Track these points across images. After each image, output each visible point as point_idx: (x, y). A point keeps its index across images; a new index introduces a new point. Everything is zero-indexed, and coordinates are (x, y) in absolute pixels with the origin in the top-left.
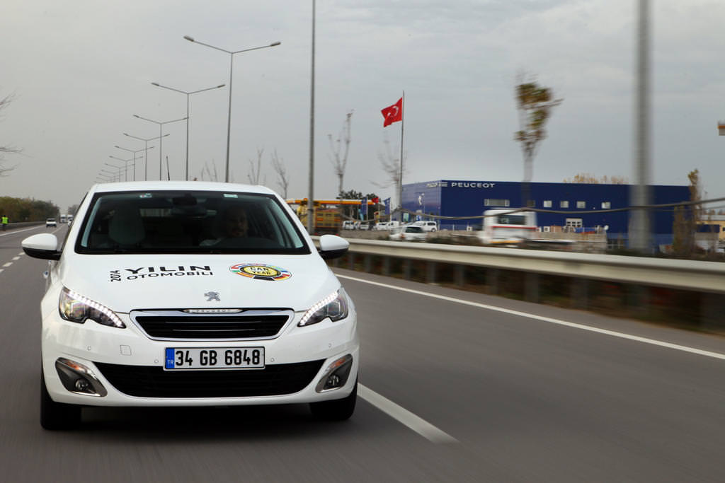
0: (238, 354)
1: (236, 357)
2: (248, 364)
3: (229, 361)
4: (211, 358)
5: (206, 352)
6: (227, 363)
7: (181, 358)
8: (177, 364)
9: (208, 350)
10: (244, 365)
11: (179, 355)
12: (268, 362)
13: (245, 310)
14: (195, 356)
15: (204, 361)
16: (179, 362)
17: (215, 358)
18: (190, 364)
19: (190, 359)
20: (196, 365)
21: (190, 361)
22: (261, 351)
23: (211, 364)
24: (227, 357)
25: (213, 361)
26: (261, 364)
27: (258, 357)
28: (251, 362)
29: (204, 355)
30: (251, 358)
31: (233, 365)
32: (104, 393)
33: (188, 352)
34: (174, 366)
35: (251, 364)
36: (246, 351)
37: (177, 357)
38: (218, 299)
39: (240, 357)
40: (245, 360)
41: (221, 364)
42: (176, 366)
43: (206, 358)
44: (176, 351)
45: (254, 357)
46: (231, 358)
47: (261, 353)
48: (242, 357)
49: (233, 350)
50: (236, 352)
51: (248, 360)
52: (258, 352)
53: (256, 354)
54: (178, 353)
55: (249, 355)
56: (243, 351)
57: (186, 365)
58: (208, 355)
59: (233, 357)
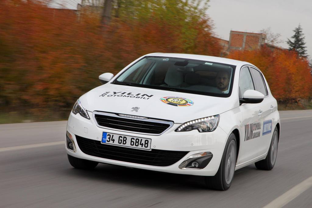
0: (137, 141)
1: (136, 142)
2: (142, 146)
3: (132, 143)
4: (124, 140)
5: (122, 137)
6: (131, 145)
7: (109, 138)
8: (107, 141)
9: (123, 136)
10: (140, 147)
11: (109, 137)
12: (152, 148)
14: (116, 138)
15: (120, 142)
16: (108, 140)
17: (125, 141)
18: (113, 142)
19: (114, 139)
20: (116, 143)
21: (114, 140)
23: (123, 144)
24: (131, 141)
25: (125, 142)
26: (148, 148)
27: (147, 144)
28: (143, 146)
29: (121, 138)
30: (144, 144)
31: (134, 146)
32: (75, 151)
33: (113, 136)
34: (105, 141)
35: (143, 147)
36: (141, 140)
37: (108, 137)
39: (138, 142)
40: (140, 144)
41: (128, 145)
42: (107, 142)
43: (121, 140)
44: (108, 134)
46: (133, 142)
47: (149, 142)
48: (139, 143)
49: (135, 138)
50: (136, 139)
51: (142, 145)
53: (147, 142)
54: (108, 135)
55: (143, 142)
56: (140, 139)
57: (111, 142)
58: (122, 139)
59: (135, 142)
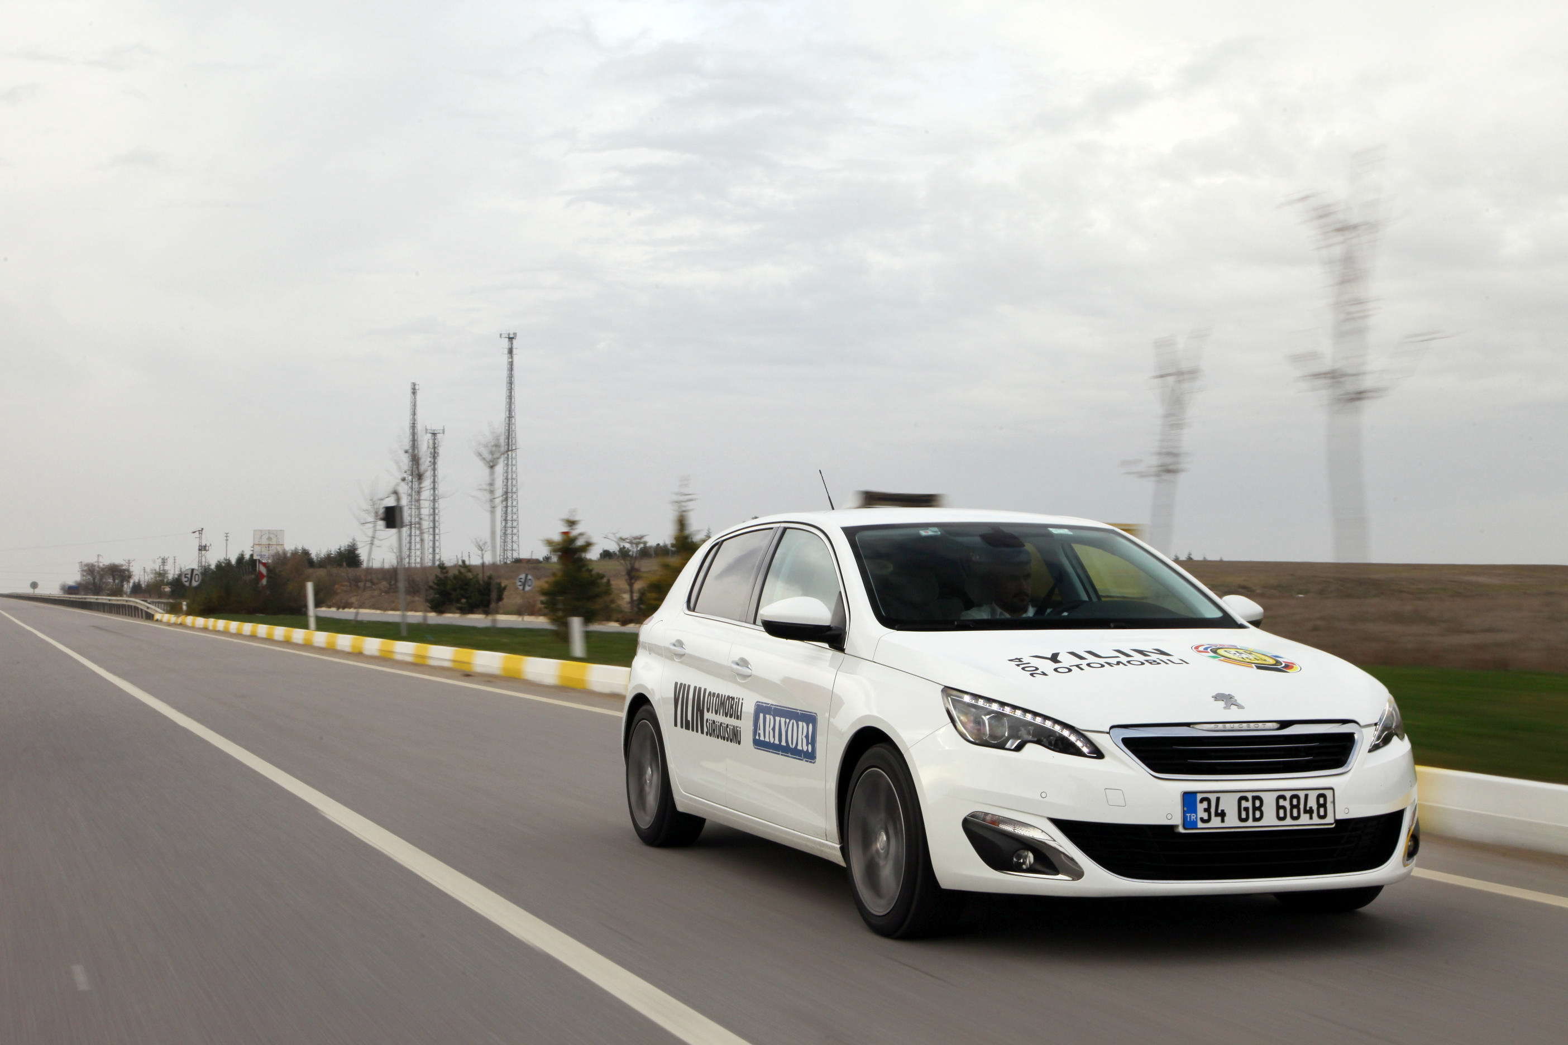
0: (1295, 802)
1: (1292, 807)
2: (1311, 818)
3: (1281, 813)
4: (1255, 809)
5: (1246, 799)
6: (1280, 818)
7: (1207, 810)
8: (1203, 820)
9: (1250, 795)
10: (1304, 819)
11: (1205, 805)
12: (1340, 816)
13: (1285, 724)
14: (1229, 805)
15: (1244, 816)
16: (1205, 816)
17: (1260, 809)
18: (1223, 821)
19: (1223, 811)
20: (1232, 821)
21: (1222, 815)
22: (1329, 794)
23: (1255, 820)
24: (1279, 807)
25: (1258, 814)
26: (1330, 819)
27: (1324, 806)
28: (1315, 815)
29: (1244, 804)
30: (1315, 808)
31: (1289, 821)
32: (1077, 873)
33: (1218, 799)
34: (1196, 823)
35: (1316, 820)
36: (1306, 796)
37: (1201, 807)
38: (1240, 707)
39: (1297, 806)
40: (1306, 812)
41: (1269, 820)
42: (1200, 825)
43: (1246, 809)
44: (1199, 797)
45: (1319, 806)
46: (1284, 808)
47: (1329, 799)
48: (1302, 807)
49: (1288, 795)
50: (1293, 797)
51: (1310, 812)
52: (1324, 796)
53: (1322, 801)
54: (1202, 801)
55: (1312, 803)
56: (1301, 795)
57: (1216, 822)
58: (1249, 804)
59: (1288, 808)
